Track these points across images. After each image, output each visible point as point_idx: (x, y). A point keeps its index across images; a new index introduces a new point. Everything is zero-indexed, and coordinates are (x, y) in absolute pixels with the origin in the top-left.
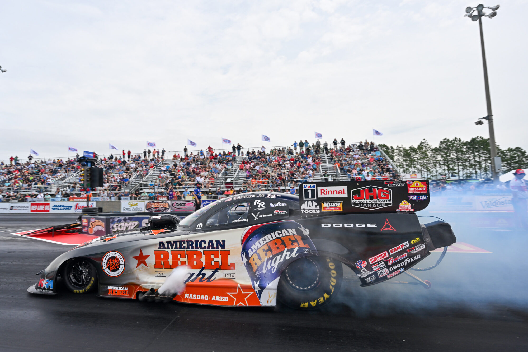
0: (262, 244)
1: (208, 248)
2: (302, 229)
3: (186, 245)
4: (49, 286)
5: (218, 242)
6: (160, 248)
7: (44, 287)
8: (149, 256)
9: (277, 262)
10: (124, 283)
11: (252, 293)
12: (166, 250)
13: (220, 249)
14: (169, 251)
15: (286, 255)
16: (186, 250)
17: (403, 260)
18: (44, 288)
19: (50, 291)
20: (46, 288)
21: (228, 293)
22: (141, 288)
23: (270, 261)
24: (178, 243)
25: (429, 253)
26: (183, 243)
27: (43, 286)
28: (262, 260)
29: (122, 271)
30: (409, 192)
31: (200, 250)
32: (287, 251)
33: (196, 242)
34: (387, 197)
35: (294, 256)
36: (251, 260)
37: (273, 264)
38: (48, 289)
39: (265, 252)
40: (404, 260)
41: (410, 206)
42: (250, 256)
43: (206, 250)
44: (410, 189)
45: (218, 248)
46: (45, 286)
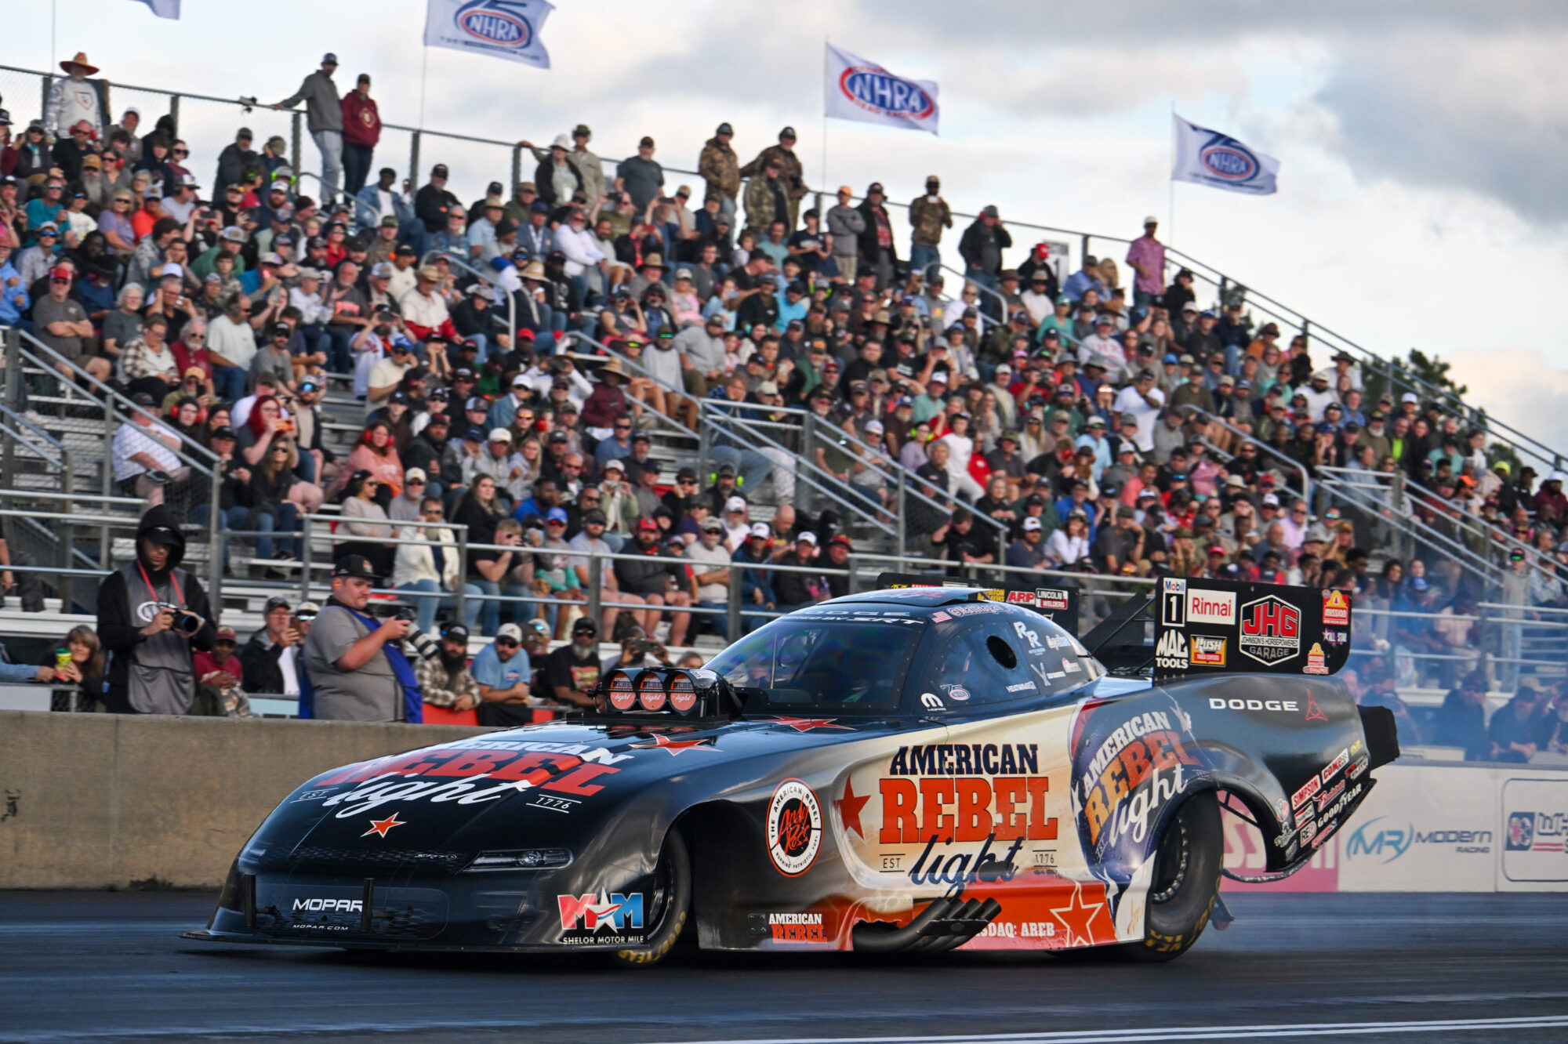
0: (1110, 756)
1: (1004, 771)
2: (1178, 712)
3: (953, 759)
4: (628, 920)
5: (1021, 748)
6: (893, 771)
7: (605, 927)
8: (867, 798)
9: (1145, 810)
10: (818, 896)
11: (1099, 905)
12: (909, 777)
13: (1029, 774)
14: (915, 779)
15: (1162, 788)
16: (955, 776)
17: (1336, 801)
18: (605, 930)
19: (630, 939)
20: (615, 929)
21: (1054, 911)
22: (862, 909)
23: (1124, 809)
24: (936, 753)
25: (1374, 781)
26: (946, 753)
27: (599, 924)
28: (1110, 808)
29: (814, 853)
30: (1326, 621)
31: (986, 776)
32: (1160, 778)
33: (977, 748)
34: (1291, 633)
35: (1180, 791)
36: (1089, 805)
37: (1132, 818)
38: (621, 933)
39: (1114, 783)
40: (1339, 797)
41: (1322, 659)
42: (1087, 795)
43: (998, 775)
44: (1327, 612)
45: (1023, 771)
46: (610, 921)
